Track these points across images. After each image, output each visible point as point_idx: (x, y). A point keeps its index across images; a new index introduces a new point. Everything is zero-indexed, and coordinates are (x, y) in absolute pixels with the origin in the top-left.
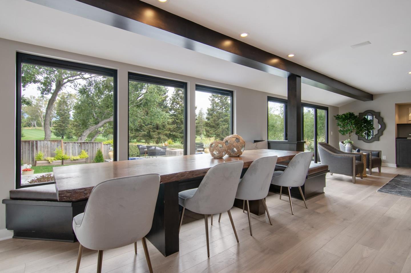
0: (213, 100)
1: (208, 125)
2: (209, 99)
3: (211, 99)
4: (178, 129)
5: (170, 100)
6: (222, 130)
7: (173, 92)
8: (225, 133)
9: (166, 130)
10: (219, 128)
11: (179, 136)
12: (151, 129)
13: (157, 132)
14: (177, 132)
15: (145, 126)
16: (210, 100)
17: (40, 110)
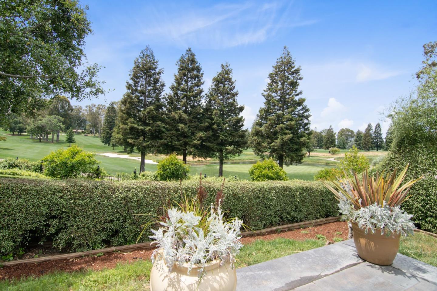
0: (269, 96)
1: (260, 133)
2: (262, 94)
3: (266, 94)
4: (213, 138)
5: (207, 96)
6: (282, 142)
7: (211, 85)
8: (287, 148)
9: (196, 139)
10: (276, 139)
11: (216, 148)
12: (174, 136)
13: (183, 141)
14: (213, 142)
15: (166, 132)
16: (264, 96)
17: (98, 118)
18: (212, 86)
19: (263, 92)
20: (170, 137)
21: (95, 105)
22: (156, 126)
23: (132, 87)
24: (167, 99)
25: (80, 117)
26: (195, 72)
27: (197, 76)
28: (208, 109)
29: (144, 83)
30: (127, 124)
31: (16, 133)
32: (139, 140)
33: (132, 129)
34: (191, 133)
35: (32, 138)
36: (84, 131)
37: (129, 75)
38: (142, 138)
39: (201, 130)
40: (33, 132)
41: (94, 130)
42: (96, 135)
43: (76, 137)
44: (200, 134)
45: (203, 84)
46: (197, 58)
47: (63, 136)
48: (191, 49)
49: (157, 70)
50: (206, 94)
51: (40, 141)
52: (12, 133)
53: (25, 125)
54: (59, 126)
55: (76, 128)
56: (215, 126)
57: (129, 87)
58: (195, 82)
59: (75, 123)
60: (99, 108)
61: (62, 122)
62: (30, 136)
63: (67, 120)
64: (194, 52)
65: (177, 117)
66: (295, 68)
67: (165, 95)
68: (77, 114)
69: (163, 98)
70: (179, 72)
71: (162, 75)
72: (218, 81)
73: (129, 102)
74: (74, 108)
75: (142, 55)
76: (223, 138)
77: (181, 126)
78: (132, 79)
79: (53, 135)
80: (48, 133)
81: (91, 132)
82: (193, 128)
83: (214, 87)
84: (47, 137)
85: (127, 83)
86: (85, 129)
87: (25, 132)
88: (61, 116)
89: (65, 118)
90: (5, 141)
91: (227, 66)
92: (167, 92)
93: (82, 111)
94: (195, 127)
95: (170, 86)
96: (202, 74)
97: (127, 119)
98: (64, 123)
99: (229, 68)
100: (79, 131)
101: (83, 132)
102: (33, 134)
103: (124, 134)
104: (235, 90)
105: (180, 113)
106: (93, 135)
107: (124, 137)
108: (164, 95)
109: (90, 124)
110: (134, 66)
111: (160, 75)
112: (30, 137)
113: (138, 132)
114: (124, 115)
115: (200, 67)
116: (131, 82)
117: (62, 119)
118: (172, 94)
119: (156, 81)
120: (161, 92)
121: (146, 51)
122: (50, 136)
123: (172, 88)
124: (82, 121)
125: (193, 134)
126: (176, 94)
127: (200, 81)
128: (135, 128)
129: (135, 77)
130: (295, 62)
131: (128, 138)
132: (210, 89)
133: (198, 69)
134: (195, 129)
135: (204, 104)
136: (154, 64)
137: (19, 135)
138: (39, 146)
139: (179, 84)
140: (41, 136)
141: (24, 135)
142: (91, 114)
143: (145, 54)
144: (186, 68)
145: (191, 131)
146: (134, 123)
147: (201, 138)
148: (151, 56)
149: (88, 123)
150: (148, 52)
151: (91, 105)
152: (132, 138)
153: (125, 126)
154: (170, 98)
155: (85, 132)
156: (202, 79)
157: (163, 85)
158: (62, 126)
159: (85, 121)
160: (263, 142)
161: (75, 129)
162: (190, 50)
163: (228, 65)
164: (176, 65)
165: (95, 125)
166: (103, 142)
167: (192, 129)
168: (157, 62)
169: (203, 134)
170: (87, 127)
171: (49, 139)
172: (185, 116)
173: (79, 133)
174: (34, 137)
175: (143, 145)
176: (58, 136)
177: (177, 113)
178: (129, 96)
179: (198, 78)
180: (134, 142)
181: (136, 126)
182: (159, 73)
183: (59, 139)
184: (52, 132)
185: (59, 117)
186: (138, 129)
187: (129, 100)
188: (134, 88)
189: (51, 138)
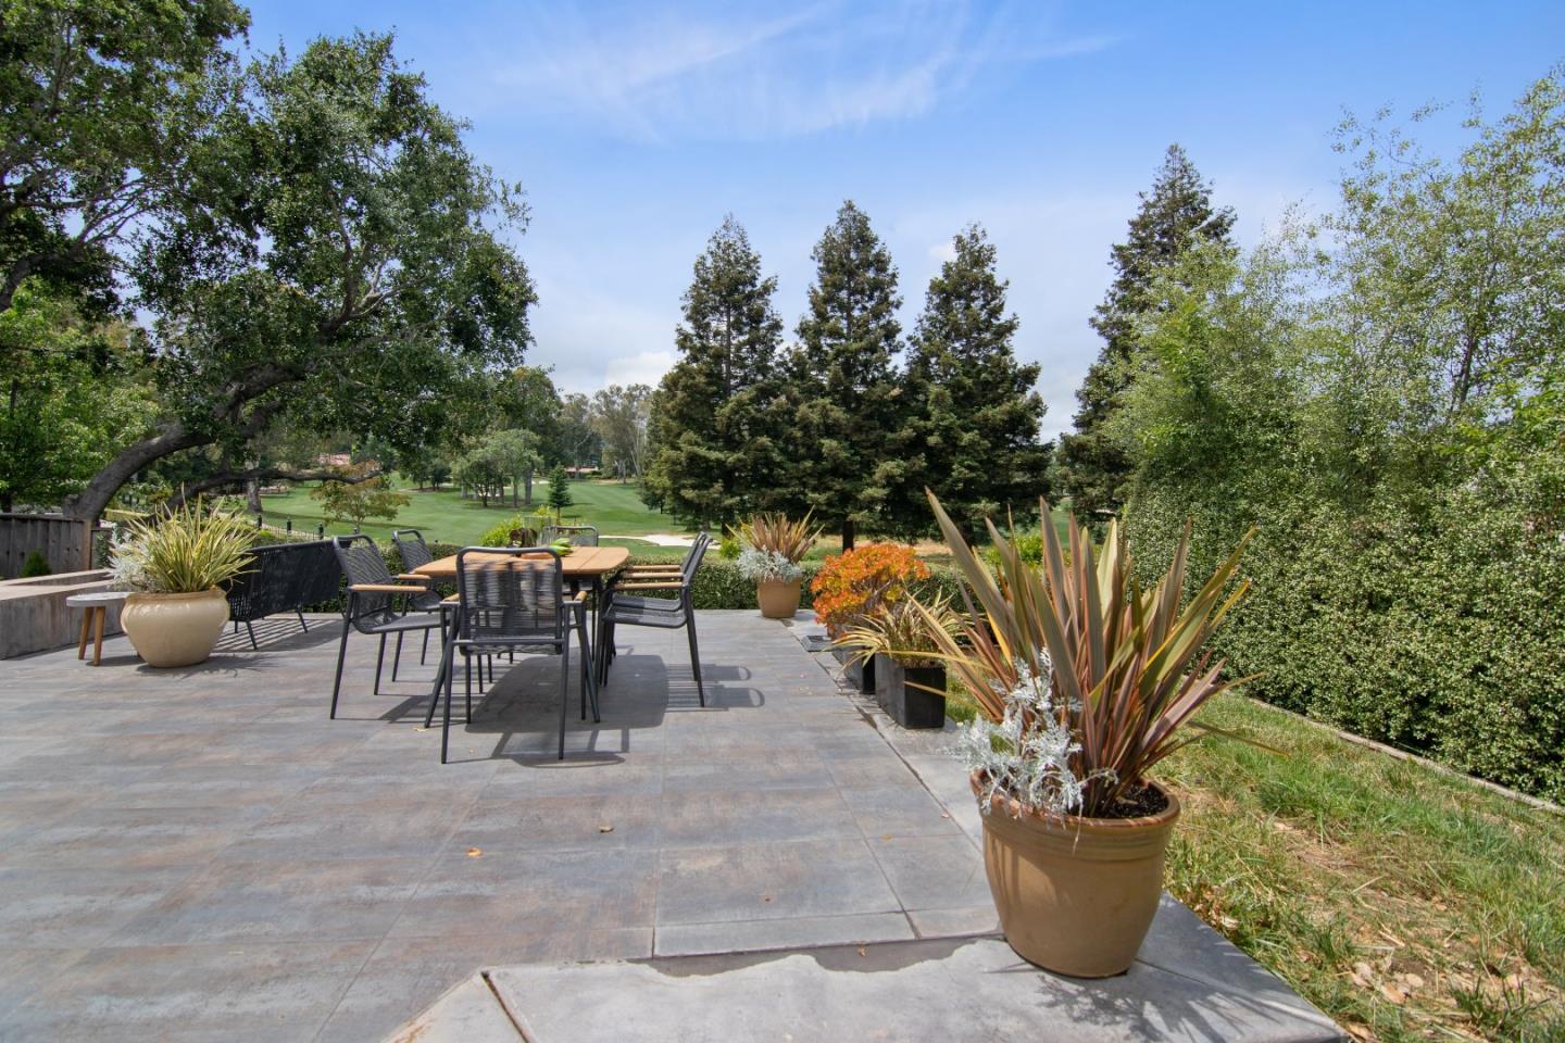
9: (876, 483)
17: (632, 427)
18: (927, 310)
19: (1094, 314)
20: (799, 479)
21: (619, 389)
22: (757, 450)
23: (691, 341)
24: (790, 365)
25: (583, 429)
26: (871, 274)
27: (877, 285)
28: (912, 386)
29: (723, 328)
30: (679, 449)
31: (427, 484)
32: (711, 490)
33: (693, 459)
34: (861, 463)
35: (467, 497)
36: (596, 469)
37: (683, 308)
38: (718, 486)
39: (893, 454)
40: (467, 479)
41: (620, 465)
42: (629, 481)
43: (573, 489)
44: (889, 467)
45: (897, 307)
46: (875, 228)
47: (542, 486)
48: (854, 203)
49: (759, 284)
50: (909, 338)
51: (486, 506)
52: (418, 486)
53: (448, 462)
54: (530, 459)
55: (576, 461)
56: (932, 440)
57: (684, 341)
58: (873, 303)
59: (572, 449)
60: (631, 395)
61: (536, 446)
62: (459, 490)
63: (549, 439)
64: (862, 211)
65: (815, 417)
66: (1211, 219)
67: (786, 354)
68: (577, 421)
69: (778, 365)
70: (822, 279)
71: (772, 297)
72: (943, 291)
73: (685, 388)
74: (564, 401)
75: (713, 247)
76: (960, 473)
77: (829, 444)
78: (689, 318)
79: (516, 486)
80: (501, 482)
81: (615, 474)
82: (867, 448)
83: (934, 313)
84: (502, 492)
85: (679, 331)
86: (600, 465)
87: (449, 481)
88: (532, 429)
89: (544, 433)
90: (408, 505)
91: (973, 236)
92: (789, 342)
93: (588, 409)
94: (875, 445)
95: (797, 326)
96: (894, 276)
97: (679, 435)
98: (541, 450)
99: (983, 242)
100: (583, 470)
101: (594, 473)
102: (468, 487)
103: (675, 476)
104: (1004, 317)
105: (824, 407)
106: (621, 481)
107: (674, 483)
108: (781, 356)
109: (611, 447)
110: (691, 279)
111: (769, 298)
112: (461, 494)
113: (709, 469)
114: (674, 424)
115: (887, 254)
116: (689, 327)
117: (536, 438)
118: (805, 348)
119: (756, 317)
120: (773, 348)
121: (724, 232)
122: (508, 489)
123: (803, 331)
124: (589, 441)
125: (868, 466)
126: (815, 349)
127: (886, 298)
128: (700, 457)
129: (698, 314)
130: (1210, 198)
131: (684, 487)
132: (920, 321)
133: (880, 263)
134: (873, 451)
135: (903, 369)
136: (749, 267)
137: (434, 489)
138: (482, 519)
139: (822, 316)
140: (487, 491)
141: (448, 490)
142: (612, 415)
143: (722, 241)
144: (843, 265)
145: (858, 458)
146: (697, 444)
147: (890, 478)
148: (739, 244)
149: (607, 447)
150: (732, 233)
151: (607, 391)
152: (694, 487)
153: (674, 454)
154: (799, 360)
155: (600, 474)
156: (894, 292)
157: (776, 326)
158: (535, 457)
159: (594, 440)
160: (1091, 485)
161: (572, 466)
162: (850, 207)
163: (980, 235)
164: (813, 258)
165: (625, 451)
166: (645, 501)
167: (864, 452)
168: (755, 260)
169: (898, 466)
170: (605, 459)
171: (508, 498)
172: (838, 413)
173: (583, 477)
174: (472, 493)
175: (722, 505)
176: (528, 488)
177: (815, 406)
178: (681, 368)
179: (882, 290)
180: (698, 496)
181: (702, 451)
182: (766, 289)
183: (533, 496)
184: (512, 478)
185: (527, 431)
186: (707, 460)
187: (682, 382)
188: (697, 342)
189: (512, 494)
